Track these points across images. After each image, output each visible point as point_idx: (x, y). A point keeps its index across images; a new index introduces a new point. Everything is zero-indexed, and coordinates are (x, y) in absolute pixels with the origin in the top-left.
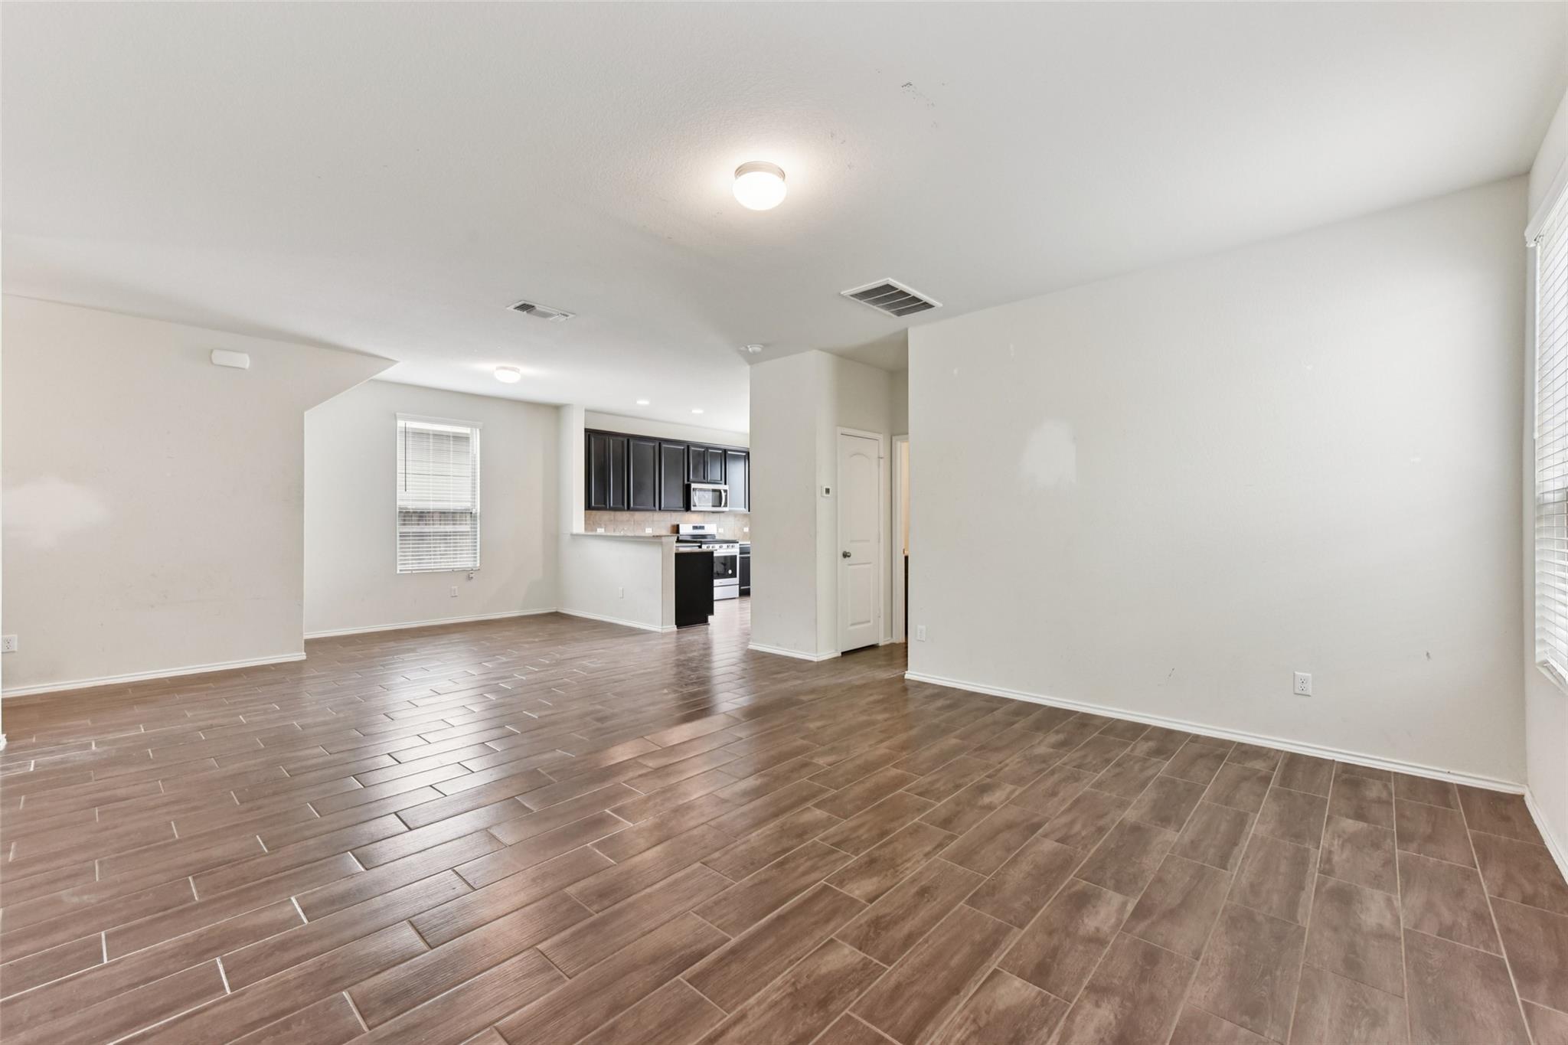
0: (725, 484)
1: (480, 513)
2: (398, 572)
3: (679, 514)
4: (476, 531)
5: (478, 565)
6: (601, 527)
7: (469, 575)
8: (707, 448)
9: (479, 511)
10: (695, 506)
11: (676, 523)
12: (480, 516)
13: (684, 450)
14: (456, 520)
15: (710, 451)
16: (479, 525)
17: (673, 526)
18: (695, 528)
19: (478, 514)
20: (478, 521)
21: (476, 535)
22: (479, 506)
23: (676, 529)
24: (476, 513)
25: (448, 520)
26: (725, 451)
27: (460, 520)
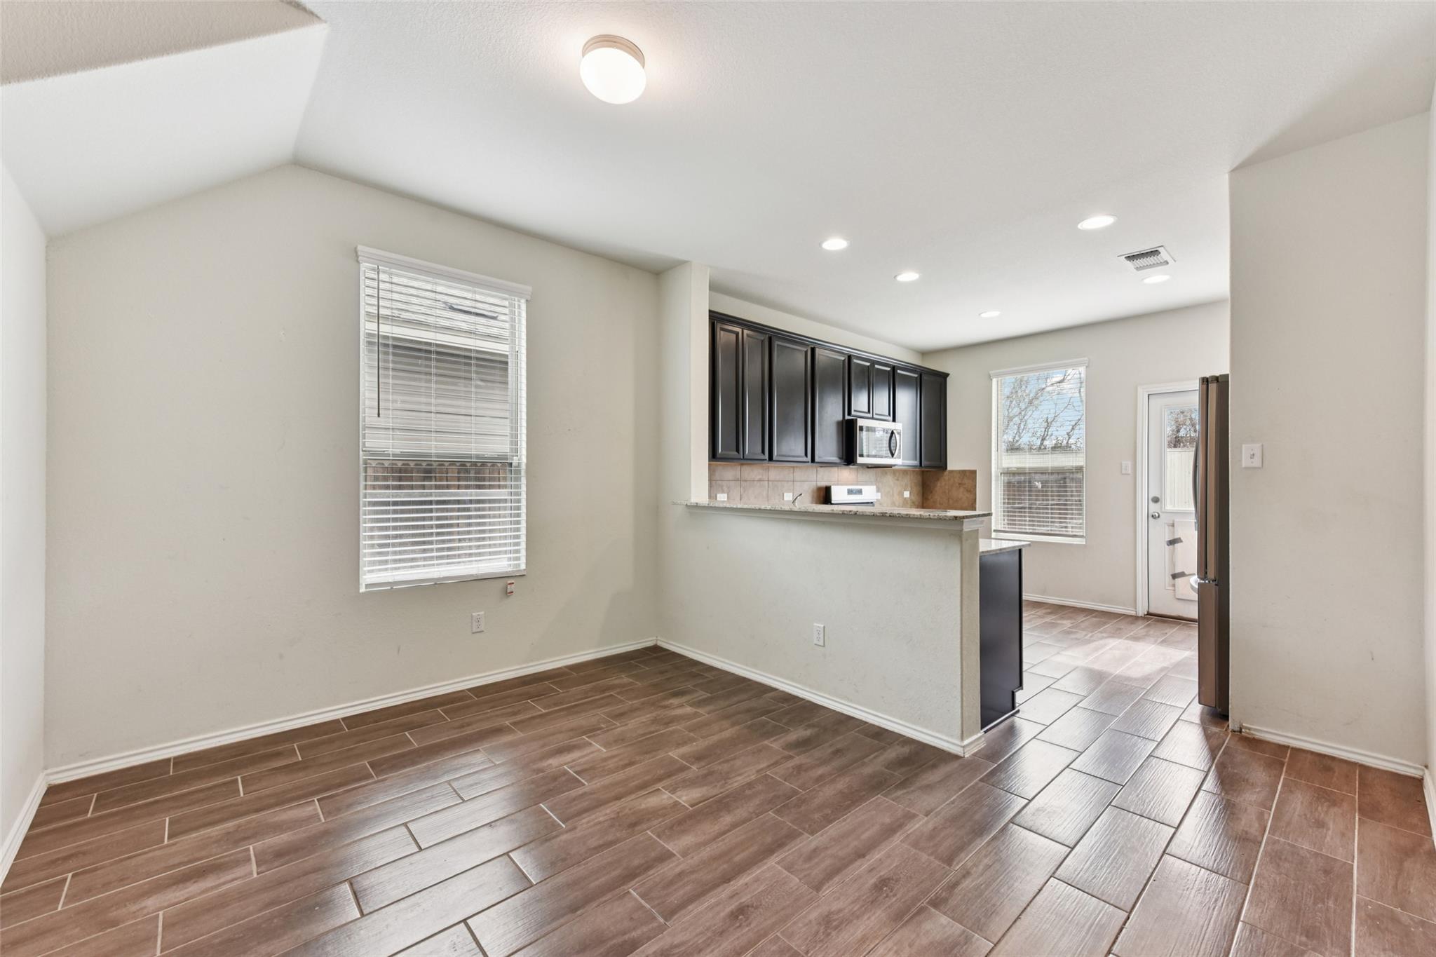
0: (894, 420)
1: (527, 465)
2: (362, 590)
3: (835, 470)
4: (519, 501)
5: (523, 567)
6: (723, 492)
7: (504, 584)
8: (873, 362)
9: (524, 460)
10: (861, 456)
11: (823, 484)
12: (527, 472)
13: (844, 361)
14: (484, 479)
15: (877, 366)
16: (524, 488)
17: (819, 489)
18: (850, 492)
19: (523, 467)
20: (524, 480)
21: (518, 508)
22: (524, 452)
23: (823, 493)
24: (519, 465)
25: (467, 479)
26: (894, 368)
27: (491, 479)
